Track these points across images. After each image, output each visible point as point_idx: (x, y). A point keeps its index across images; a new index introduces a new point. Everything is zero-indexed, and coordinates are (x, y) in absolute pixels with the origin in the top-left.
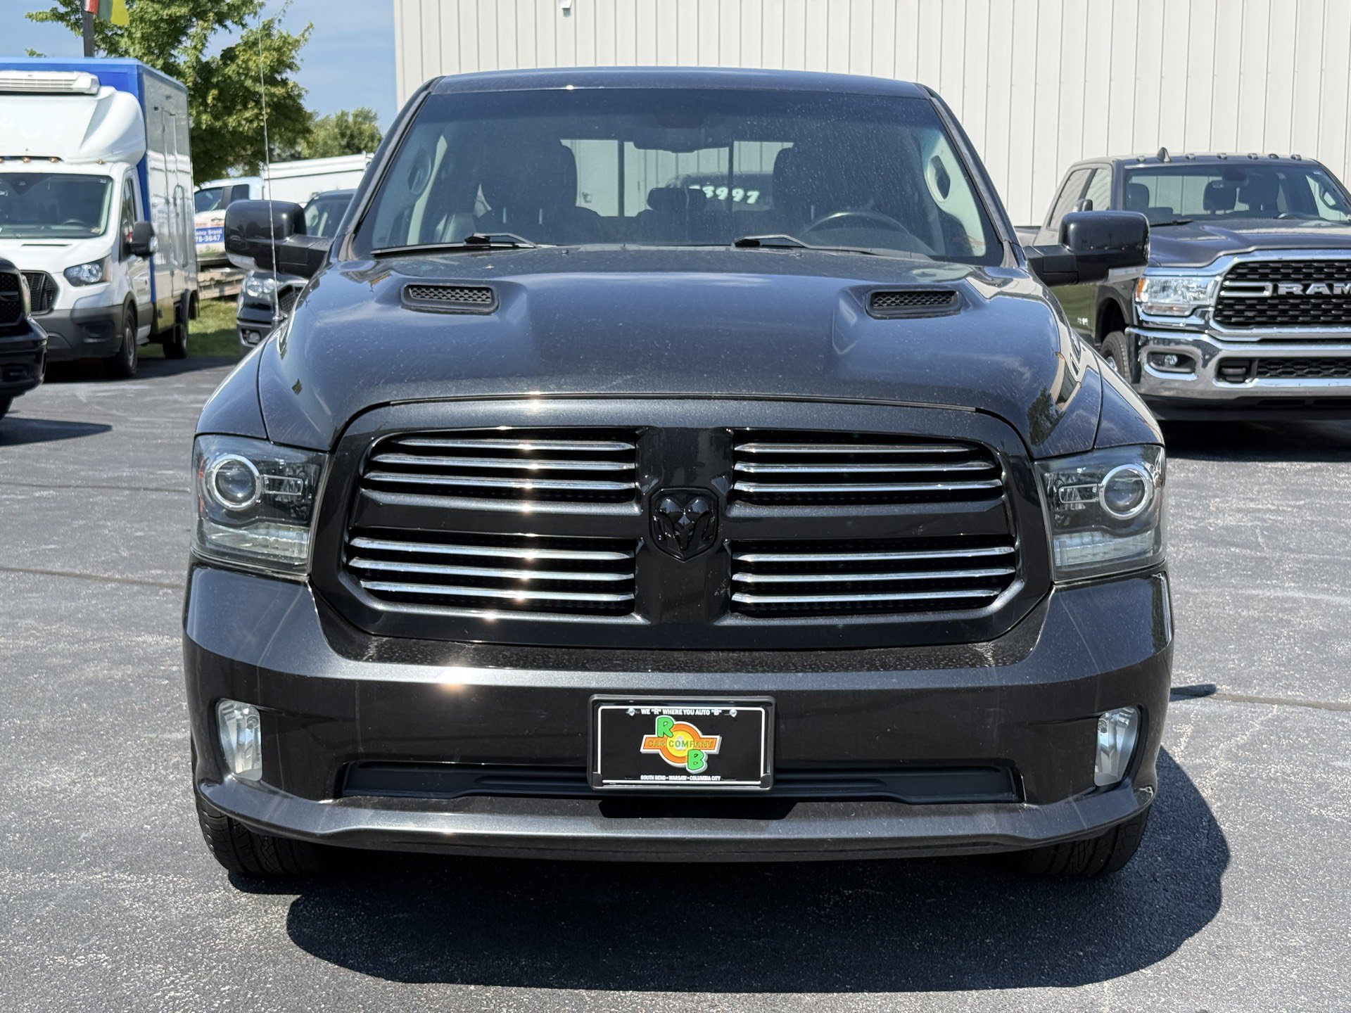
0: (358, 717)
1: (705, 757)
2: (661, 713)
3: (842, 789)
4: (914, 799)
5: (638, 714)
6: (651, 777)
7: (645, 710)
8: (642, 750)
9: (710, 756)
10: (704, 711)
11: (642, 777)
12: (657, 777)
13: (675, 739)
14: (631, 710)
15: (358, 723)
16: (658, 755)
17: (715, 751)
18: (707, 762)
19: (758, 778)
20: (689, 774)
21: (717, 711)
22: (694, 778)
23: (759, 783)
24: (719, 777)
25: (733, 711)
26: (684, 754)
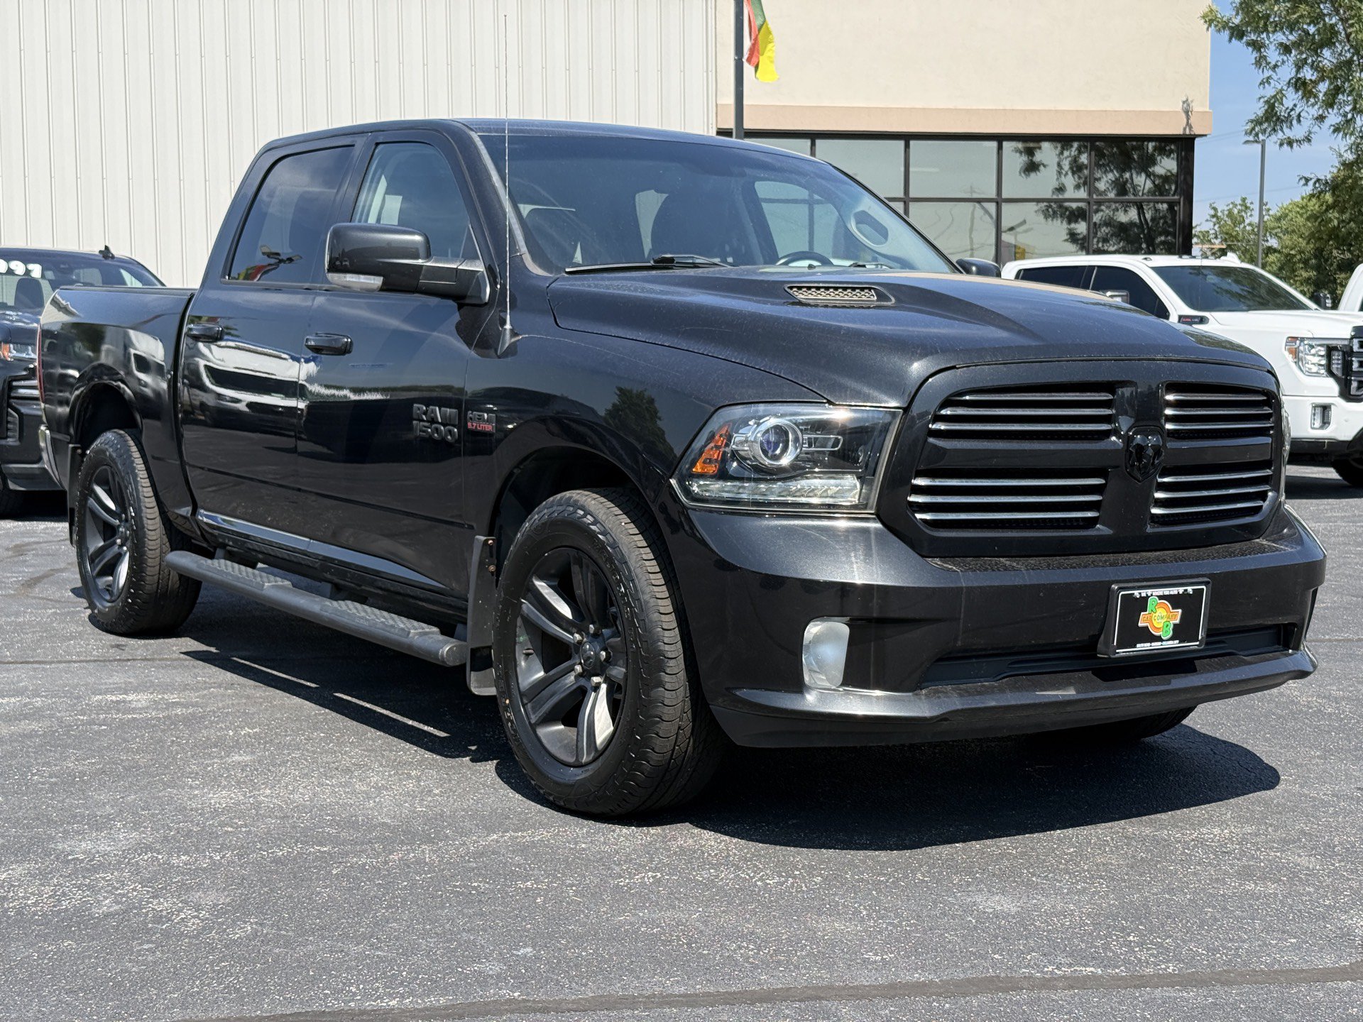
0: (962, 616)
1: (1172, 626)
2: (1152, 595)
4: (1242, 653)
5: (1140, 597)
6: (1149, 644)
7: (1143, 593)
8: (1140, 625)
9: (1175, 625)
10: (1167, 591)
11: (1139, 645)
12: (1153, 644)
13: (1157, 614)
14: (1136, 593)
15: (961, 621)
16: (1147, 627)
17: (1177, 621)
18: (1173, 630)
19: (1197, 640)
20: (1162, 640)
21: (1181, 590)
22: (1165, 643)
23: (1198, 643)
24: (1178, 641)
25: (1190, 590)
26: (1161, 626)
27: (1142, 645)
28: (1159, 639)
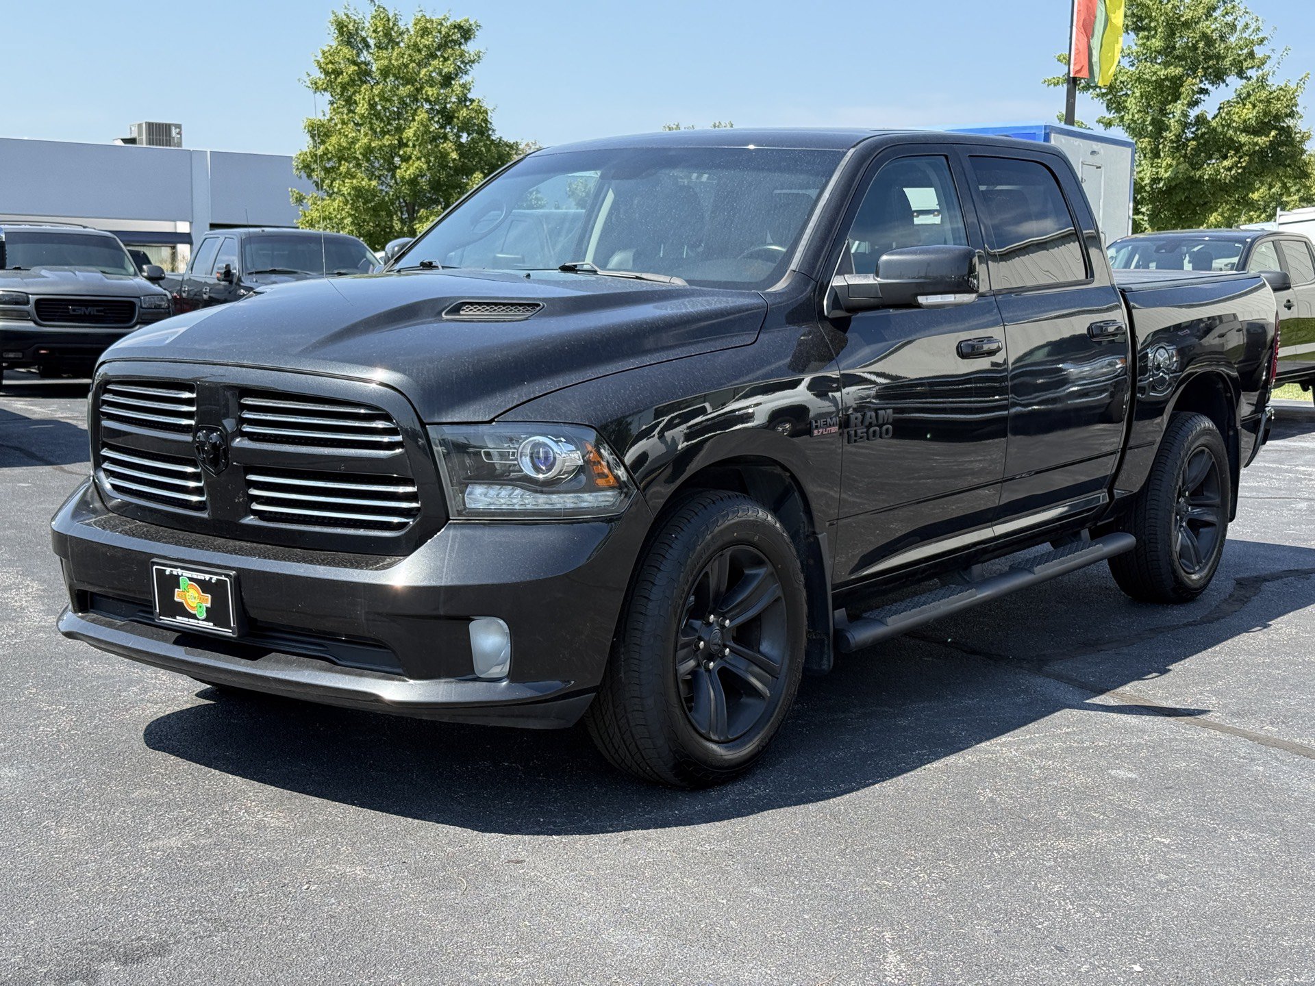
1: (205, 609)
2: (182, 575)
3: (305, 648)
4: (341, 663)
5: (171, 574)
6: (187, 619)
7: (175, 572)
9: (207, 608)
10: (201, 576)
11: (178, 617)
12: (190, 620)
13: (190, 594)
14: (168, 571)
16: (182, 603)
17: (209, 605)
18: (206, 612)
19: (230, 628)
21: (207, 577)
22: (200, 622)
23: (231, 631)
24: (212, 624)
25: (214, 578)
26: (195, 605)
27: (181, 618)
28: (194, 617)
